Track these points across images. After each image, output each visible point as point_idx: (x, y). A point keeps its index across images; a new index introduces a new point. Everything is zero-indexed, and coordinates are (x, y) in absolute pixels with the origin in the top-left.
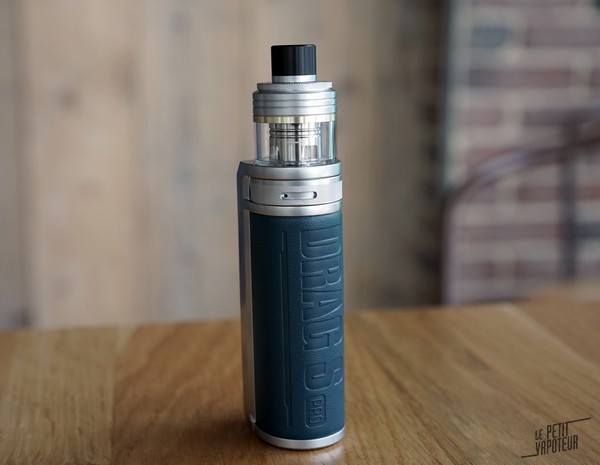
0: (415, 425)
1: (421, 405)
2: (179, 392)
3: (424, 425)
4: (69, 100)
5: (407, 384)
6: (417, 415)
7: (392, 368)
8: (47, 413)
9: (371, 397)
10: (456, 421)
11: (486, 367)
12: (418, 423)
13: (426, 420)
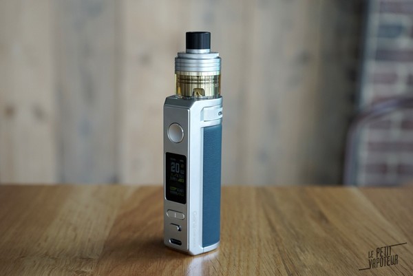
0: (274, 250)
1: (281, 239)
2: (150, 223)
3: (279, 250)
4: (145, 60)
5: (278, 227)
6: (277, 245)
7: (273, 218)
8: (75, 229)
9: (255, 233)
10: (298, 250)
11: (327, 221)
12: (276, 249)
13: (281, 248)
